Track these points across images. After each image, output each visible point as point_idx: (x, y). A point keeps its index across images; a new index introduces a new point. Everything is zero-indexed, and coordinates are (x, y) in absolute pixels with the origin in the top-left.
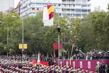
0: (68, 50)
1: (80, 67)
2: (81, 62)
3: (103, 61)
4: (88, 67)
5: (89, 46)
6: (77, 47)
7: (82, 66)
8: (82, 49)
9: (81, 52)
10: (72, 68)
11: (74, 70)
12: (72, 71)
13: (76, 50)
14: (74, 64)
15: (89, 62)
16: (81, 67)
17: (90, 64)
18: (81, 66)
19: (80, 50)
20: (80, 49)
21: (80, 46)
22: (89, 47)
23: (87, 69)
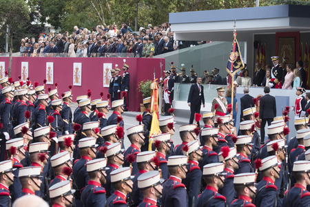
0: (4, 23)
1: (45, 81)
2: (50, 65)
3: (125, 60)
4: (74, 80)
5: (78, 11)
6: (36, 14)
7: (52, 79)
8: (56, 18)
9: (49, 28)
10: (17, 84)
11: (24, 91)
12: (17, 94)
13: (33, 23)
14: (27, 72)
15: (78, 66)
16: (49, 80)
17: (80, 70)
18: (49, 77)
19: (49, 22)
20: (47, 19)
21: (46, 10)
22: (79, 15)
23: (70, 87)
